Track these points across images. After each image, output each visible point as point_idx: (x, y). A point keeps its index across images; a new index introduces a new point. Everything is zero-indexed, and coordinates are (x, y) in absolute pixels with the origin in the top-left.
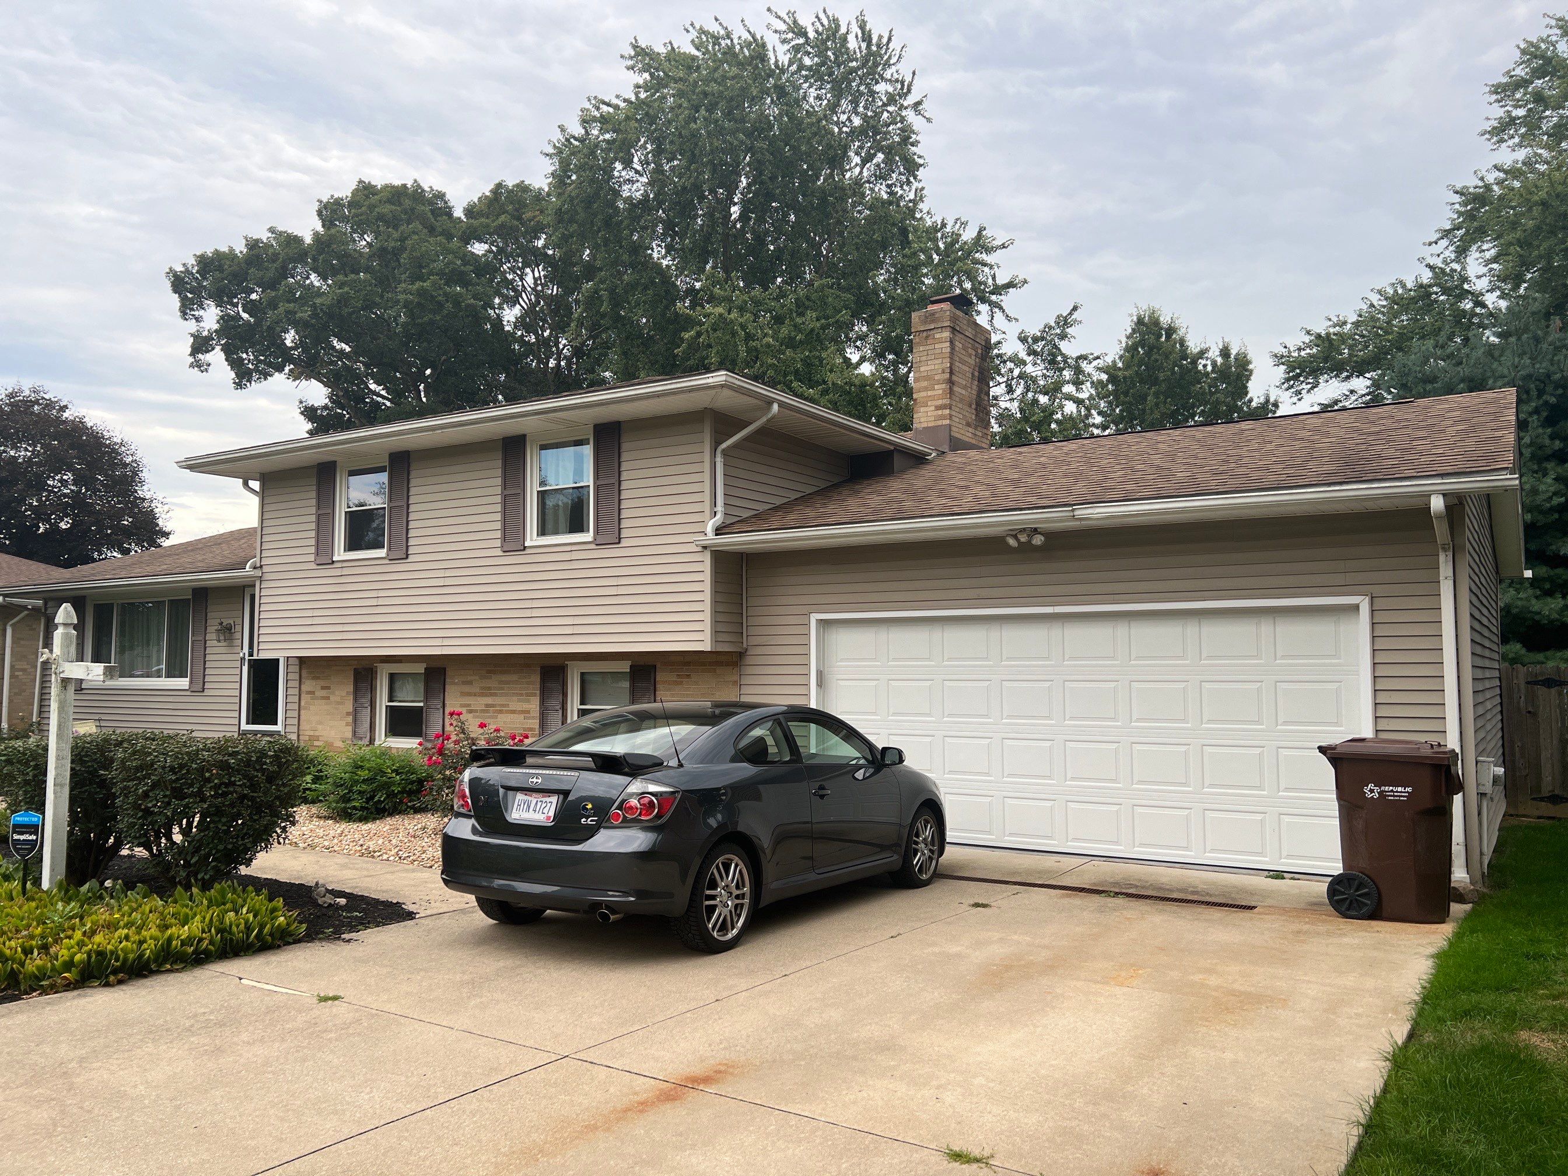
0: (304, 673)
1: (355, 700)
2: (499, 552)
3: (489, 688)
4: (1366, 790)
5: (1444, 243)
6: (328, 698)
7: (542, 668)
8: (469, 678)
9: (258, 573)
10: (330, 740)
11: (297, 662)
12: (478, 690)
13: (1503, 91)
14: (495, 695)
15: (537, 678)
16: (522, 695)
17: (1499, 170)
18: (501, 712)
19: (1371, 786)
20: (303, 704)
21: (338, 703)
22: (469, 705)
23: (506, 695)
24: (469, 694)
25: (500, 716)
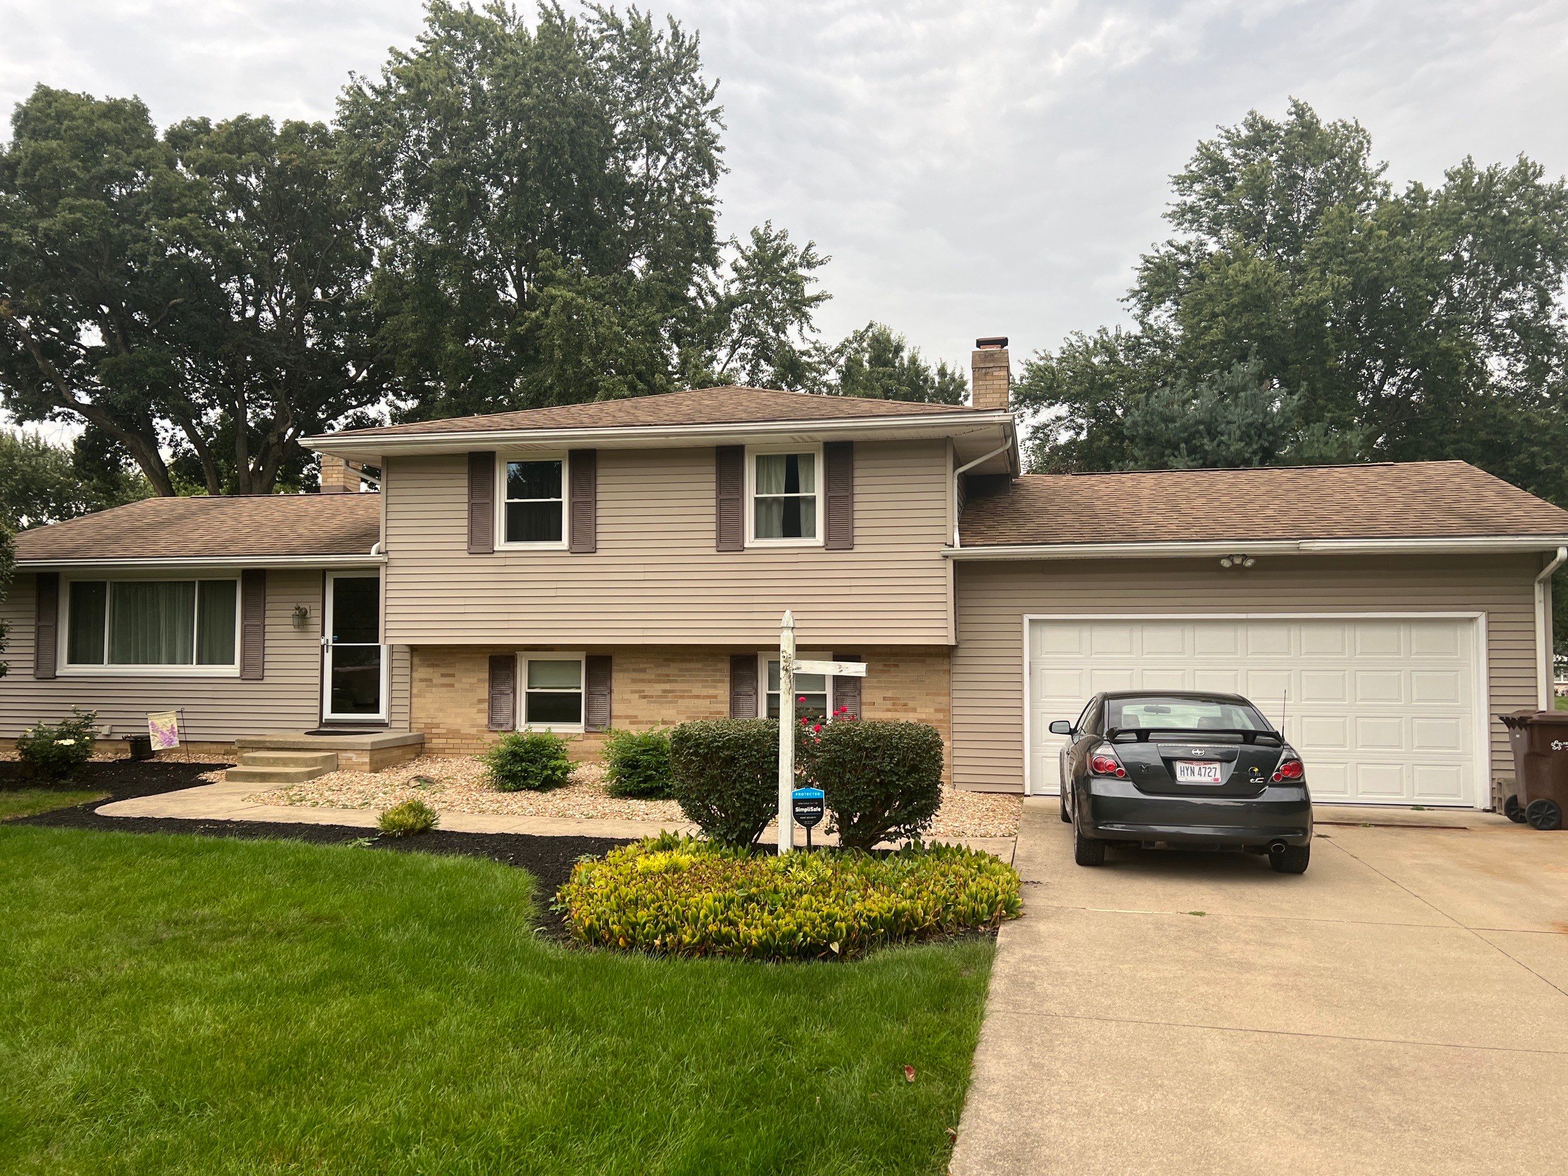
0: (416, 660)
1: (492, 686)
2: (713, 551)
3: (668, 675)
4: (1553, 745)
5: (1133, 301)
6: (452, 686)
7: (732, 657)
8: (642, 666)
9: (382, 558)
10: (456, 727)
11: (407, 649)
12: (653, 677)
13: (1185, 182)
14: (676, 681)
15: (726, 667)
16: (707, 681)
17: (1172, 246)
18: (682, 697)
19: (1556, 742)
20: (415, 691)
21: (466, 690)
22: (643, 691)
23: (687, 681)
24: (643, 681)
25: (680, 701)
